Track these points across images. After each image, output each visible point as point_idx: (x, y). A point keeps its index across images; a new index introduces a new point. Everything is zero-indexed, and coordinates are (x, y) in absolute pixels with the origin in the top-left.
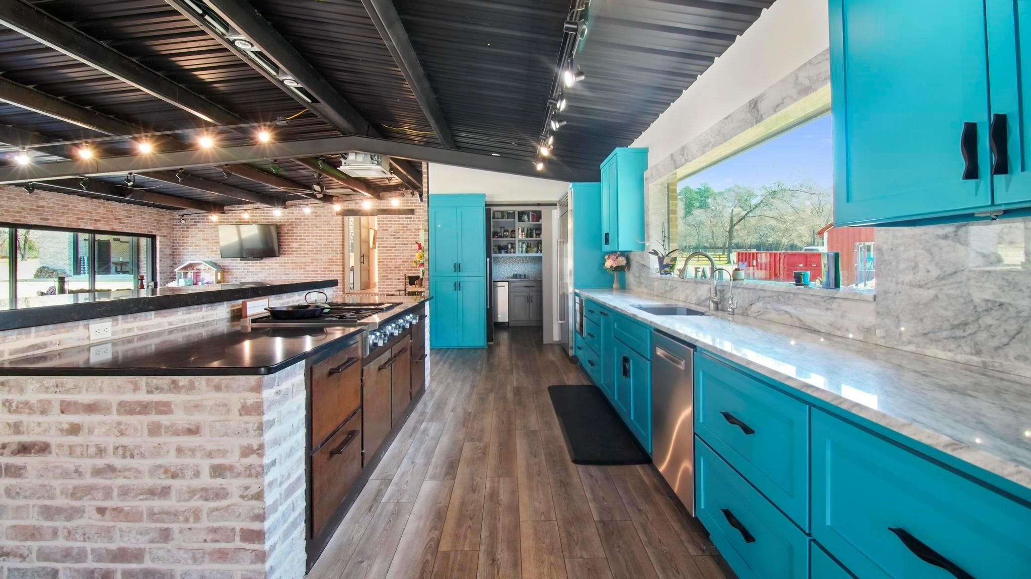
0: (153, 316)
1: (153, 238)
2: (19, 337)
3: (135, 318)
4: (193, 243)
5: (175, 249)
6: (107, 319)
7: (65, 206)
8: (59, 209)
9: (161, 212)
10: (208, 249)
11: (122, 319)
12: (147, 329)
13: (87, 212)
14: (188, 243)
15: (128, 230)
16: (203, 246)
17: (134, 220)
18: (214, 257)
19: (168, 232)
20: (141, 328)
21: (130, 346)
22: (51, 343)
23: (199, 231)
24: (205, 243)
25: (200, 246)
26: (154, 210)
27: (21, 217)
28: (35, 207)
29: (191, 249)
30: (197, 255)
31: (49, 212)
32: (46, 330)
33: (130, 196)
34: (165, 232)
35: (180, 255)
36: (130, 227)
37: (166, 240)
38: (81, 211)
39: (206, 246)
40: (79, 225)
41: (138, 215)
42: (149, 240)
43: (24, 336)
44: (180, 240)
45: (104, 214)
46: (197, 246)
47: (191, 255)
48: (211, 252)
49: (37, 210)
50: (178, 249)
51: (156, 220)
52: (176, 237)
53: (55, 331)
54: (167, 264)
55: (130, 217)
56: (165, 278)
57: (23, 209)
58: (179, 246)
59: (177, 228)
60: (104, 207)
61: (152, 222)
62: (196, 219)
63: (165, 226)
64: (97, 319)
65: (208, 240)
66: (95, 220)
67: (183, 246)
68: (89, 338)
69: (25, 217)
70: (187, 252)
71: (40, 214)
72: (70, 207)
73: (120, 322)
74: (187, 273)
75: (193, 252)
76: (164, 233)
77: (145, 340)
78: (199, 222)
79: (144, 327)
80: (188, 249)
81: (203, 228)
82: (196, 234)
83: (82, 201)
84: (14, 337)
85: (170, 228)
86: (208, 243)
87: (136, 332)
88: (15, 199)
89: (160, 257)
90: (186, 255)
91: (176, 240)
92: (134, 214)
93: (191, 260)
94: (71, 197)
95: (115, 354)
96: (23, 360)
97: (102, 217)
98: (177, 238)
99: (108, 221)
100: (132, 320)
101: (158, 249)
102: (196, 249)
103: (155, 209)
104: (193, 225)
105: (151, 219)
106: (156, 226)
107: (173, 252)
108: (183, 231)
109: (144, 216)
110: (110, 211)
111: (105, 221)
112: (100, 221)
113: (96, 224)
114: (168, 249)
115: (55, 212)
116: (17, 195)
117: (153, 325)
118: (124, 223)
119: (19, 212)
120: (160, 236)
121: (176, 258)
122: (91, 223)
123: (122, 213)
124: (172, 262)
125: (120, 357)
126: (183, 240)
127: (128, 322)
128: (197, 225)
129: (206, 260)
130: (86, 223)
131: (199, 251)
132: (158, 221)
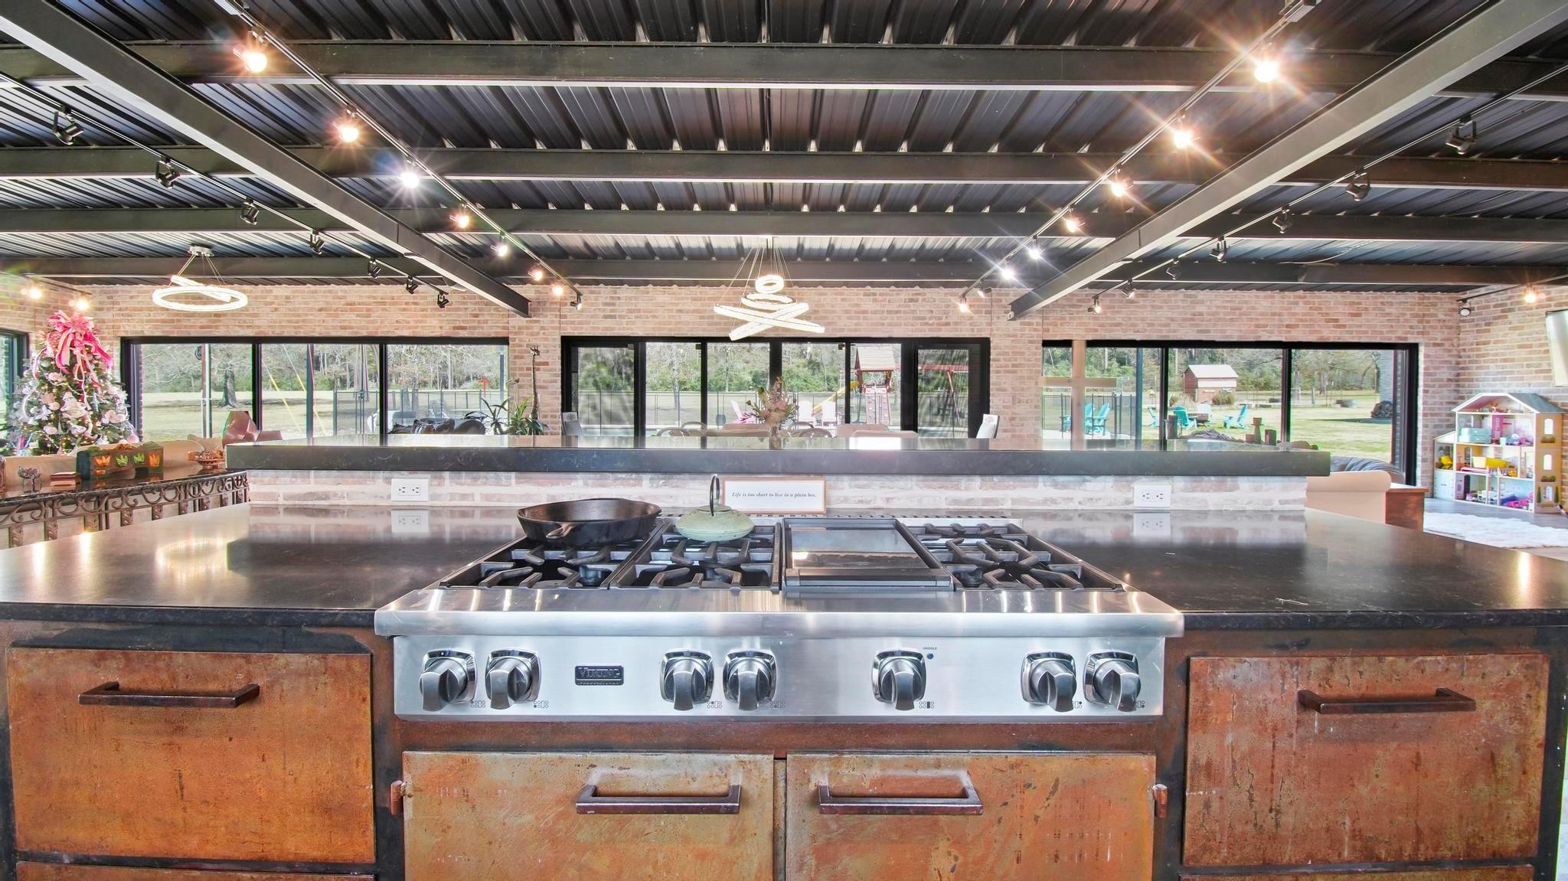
0: (513, 481)
1: (1413, 349)
2: (293, 480)
3: (476, 479)
4: (1497, 355)
5: (1463, 368)
6: (420, 474)
7: (1236, 309)
8: (1226, 314)
9: (1429, 298)
10: (1528, 366)
11: (451, 478)
12: (499, 500)
13: (1274, 314)
14: (1488, 355)
15: (1353, 337)
16: (1519, 360)
17: (1368, 320)
18: (1543, 385)
19: (1446, 336)
20: (487, 497)
21: (466, 522)
22: (335, 495)
23: (1510, 329)
24: (1523, 354)
25: (1513, 360)
26: (1415, 296)
27: (1169, 331)
28: (1189, 316)
29: (1493, 368)
30: (1505, 379)
31: (1210, 320)
32: (327, 477)
33: (1304, 277)
34: (1439, 336)
35: (1472, 380)
36: (1357, 332)
37: (1441, 353)
38: (1262, 314)
39: (1526, 359)
40: (1260, 337)
41: (1374, 309)
42: (1402, 355)
43: (299, 480)
44: (1472, 350)
45: (1305, 314)
46: (1505, 360)
47: (1494, 380)
48: (1537, 372)
49: (1192, 320)
50: (1467, 368)
51: (1417, 315)
52: (1464, 344)
53: (340, 480)
54: (1441, 398)
55: (1358, 315)
56: (1436, 426)
57: (1172, 319)
58: (1470, 362)
59: (1467, 327)
60: (1306, 303)
61: (1406, 321)
62: (1505, 304)
63: (1439, 325)
64: (406, 473)
65: (1530, 346)
66: (1288, 326)
67: (1476, 362)
68: (389, 497)
69: (1174, 331)
70: (1486, 374)
71: (1197, 325)
72: (1244, 310)
73: (447, 481)
74: (1483, 417)
75: (1498, 373)
76: (1437, 339)
77: (493, 516)
78: (1510, 310)
79: (493, 495)
80: (1488, 367)
81: (1519, 322)
82: (1505, 335)
83: (1265, 297)
84: (288, 479)
85: (1451, 328)
86: (1531, 353)
87: (478, 501)
88: (1161, 307)
89: (1425, 385)
90: (1484, 380)
91: (1464, 350)
92: (1366, 309)
93: (1493, 391)
94: (1246, 294)
95: (436, 529)
96: (299, 509)
97: (1301, 320)
98: (1467, 347)
99: (1311, 326)
100: (469, 481)
101: (1421, 371)
102: (1503, 368)
103: (1416, 294)
104: (1499, 317)
105: (1404, 314)
106: (1417, 327)
107: (1458, 375)
108: (1478, 331)
109: (1388, 310)
110: (1315, 309)
111: (1307, 326)
112: (1298, 326)
113: (1289, 332)
114: (1445, 370)
115: (1220, 319)
116: (1165, 301)
117: (513, 496)
118: (1344, 326)
119: (1168, 325)
120: (1427, 345)
121: (1463, 386)
122: (1280, 332)
123: (1341, 310)
124: (1455, 395)
125: (447, 536)
126: (1478, 350)
127: (462, 484)
128: (1506, 317)
129: (1525, 390)
130: (1272, 332)
131: (1511, 372)
132: (1422, 318)
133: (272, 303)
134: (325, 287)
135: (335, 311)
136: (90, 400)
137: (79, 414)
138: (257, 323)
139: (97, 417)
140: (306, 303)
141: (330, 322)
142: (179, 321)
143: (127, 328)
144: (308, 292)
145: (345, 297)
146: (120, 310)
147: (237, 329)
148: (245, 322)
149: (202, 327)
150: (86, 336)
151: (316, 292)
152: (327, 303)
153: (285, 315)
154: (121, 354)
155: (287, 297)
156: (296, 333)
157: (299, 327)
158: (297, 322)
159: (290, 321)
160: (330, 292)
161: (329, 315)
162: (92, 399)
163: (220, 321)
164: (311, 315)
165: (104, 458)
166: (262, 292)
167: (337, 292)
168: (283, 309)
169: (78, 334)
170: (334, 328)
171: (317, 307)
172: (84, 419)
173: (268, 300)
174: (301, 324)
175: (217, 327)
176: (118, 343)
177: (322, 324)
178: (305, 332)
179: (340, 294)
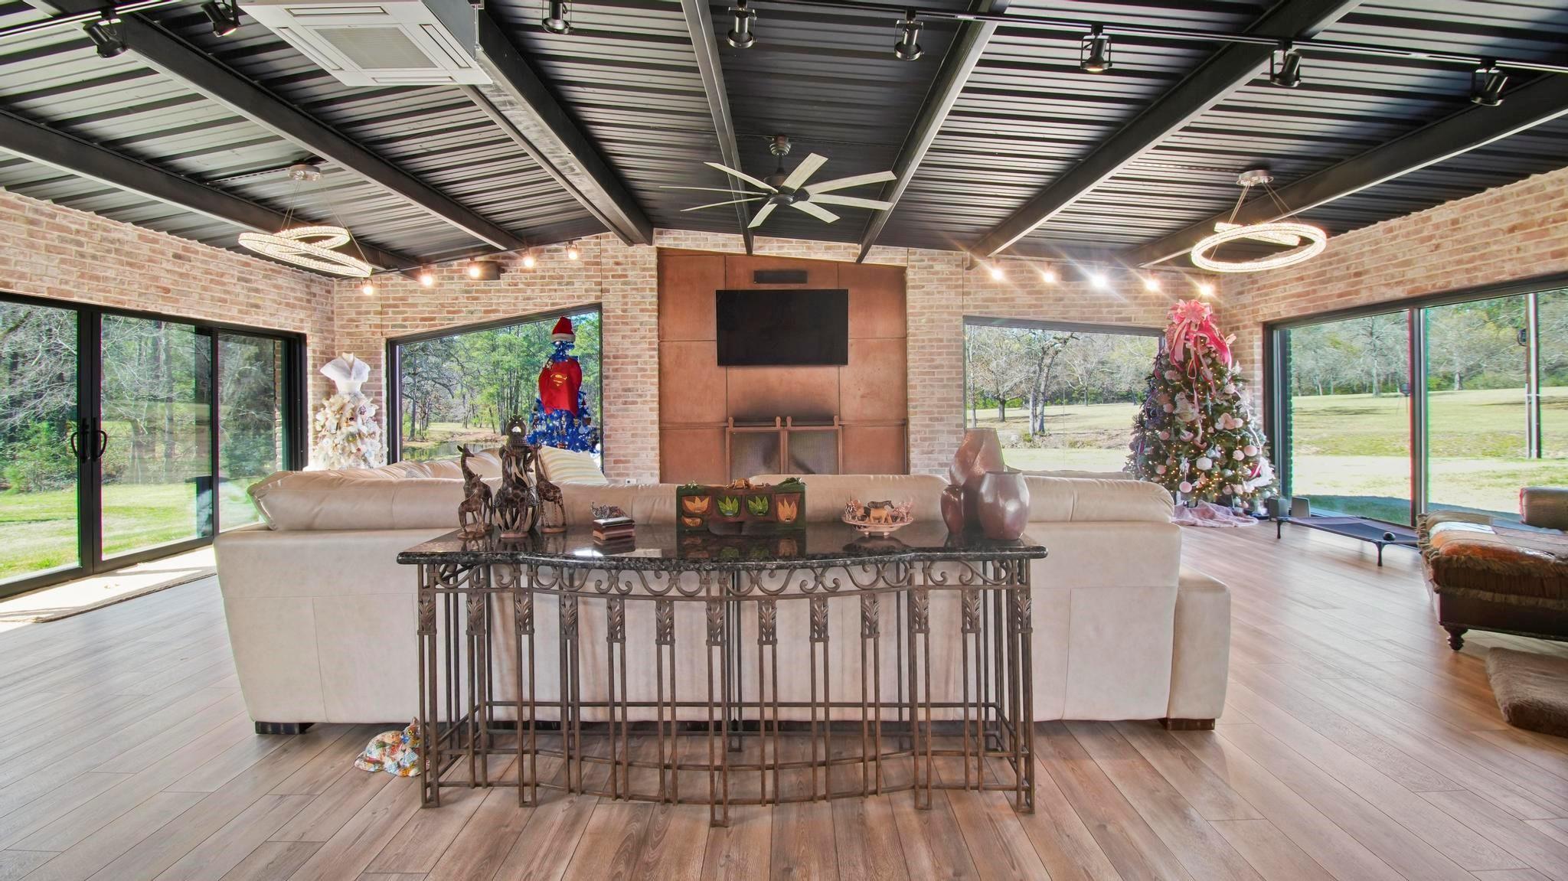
133: (1430, 238)
134: (1521, 185)
135: (1540, 225)
136: (1201, 401)
137: (1189, 418)
138: (1410, 274)
139: (1208, 422)
140: (1487, 224)
141: (1532, 249)
142: (1314, 291)
143: (1266, 311)
144: (1490, 202)
145: (1560, 193)
146: (1259, 289)
147: (1383, 289)
148: (1393, 277)
149: (1340, 295)
150: (1201, 325)
151: (1502, 199)
152: (1525, 213)
153: (1451, 253)
154: (1263, 344)
155: (1455, 222)
156: (1470, 280)
157: (1475, 269)
158: (1471, 260)
159: (1459, 262)
160: (1529, 190)
161: (1530, 236)
162: (1204, 400)
163: (1361, 282)
164: (1496, 242)
165: (697, 499)
166: (1416, 223)
167: (1543, 187)
168: (1448, 245)
169: (1193, 325)
170: (1540, 257)
171: (1505, 226)
172: (1193, 423)
173: (1425, 233)
174: (1478, 263)
175: (1357, 292)
176: (1259, 330)
177: (1515, 255)
178: (1486, 277)
179: (1550, 189)
